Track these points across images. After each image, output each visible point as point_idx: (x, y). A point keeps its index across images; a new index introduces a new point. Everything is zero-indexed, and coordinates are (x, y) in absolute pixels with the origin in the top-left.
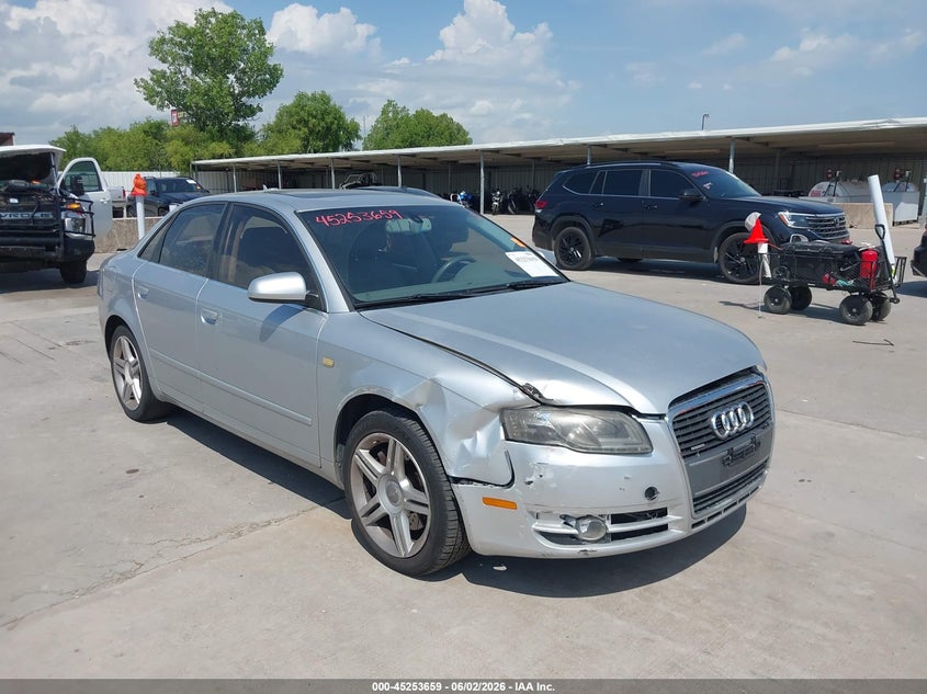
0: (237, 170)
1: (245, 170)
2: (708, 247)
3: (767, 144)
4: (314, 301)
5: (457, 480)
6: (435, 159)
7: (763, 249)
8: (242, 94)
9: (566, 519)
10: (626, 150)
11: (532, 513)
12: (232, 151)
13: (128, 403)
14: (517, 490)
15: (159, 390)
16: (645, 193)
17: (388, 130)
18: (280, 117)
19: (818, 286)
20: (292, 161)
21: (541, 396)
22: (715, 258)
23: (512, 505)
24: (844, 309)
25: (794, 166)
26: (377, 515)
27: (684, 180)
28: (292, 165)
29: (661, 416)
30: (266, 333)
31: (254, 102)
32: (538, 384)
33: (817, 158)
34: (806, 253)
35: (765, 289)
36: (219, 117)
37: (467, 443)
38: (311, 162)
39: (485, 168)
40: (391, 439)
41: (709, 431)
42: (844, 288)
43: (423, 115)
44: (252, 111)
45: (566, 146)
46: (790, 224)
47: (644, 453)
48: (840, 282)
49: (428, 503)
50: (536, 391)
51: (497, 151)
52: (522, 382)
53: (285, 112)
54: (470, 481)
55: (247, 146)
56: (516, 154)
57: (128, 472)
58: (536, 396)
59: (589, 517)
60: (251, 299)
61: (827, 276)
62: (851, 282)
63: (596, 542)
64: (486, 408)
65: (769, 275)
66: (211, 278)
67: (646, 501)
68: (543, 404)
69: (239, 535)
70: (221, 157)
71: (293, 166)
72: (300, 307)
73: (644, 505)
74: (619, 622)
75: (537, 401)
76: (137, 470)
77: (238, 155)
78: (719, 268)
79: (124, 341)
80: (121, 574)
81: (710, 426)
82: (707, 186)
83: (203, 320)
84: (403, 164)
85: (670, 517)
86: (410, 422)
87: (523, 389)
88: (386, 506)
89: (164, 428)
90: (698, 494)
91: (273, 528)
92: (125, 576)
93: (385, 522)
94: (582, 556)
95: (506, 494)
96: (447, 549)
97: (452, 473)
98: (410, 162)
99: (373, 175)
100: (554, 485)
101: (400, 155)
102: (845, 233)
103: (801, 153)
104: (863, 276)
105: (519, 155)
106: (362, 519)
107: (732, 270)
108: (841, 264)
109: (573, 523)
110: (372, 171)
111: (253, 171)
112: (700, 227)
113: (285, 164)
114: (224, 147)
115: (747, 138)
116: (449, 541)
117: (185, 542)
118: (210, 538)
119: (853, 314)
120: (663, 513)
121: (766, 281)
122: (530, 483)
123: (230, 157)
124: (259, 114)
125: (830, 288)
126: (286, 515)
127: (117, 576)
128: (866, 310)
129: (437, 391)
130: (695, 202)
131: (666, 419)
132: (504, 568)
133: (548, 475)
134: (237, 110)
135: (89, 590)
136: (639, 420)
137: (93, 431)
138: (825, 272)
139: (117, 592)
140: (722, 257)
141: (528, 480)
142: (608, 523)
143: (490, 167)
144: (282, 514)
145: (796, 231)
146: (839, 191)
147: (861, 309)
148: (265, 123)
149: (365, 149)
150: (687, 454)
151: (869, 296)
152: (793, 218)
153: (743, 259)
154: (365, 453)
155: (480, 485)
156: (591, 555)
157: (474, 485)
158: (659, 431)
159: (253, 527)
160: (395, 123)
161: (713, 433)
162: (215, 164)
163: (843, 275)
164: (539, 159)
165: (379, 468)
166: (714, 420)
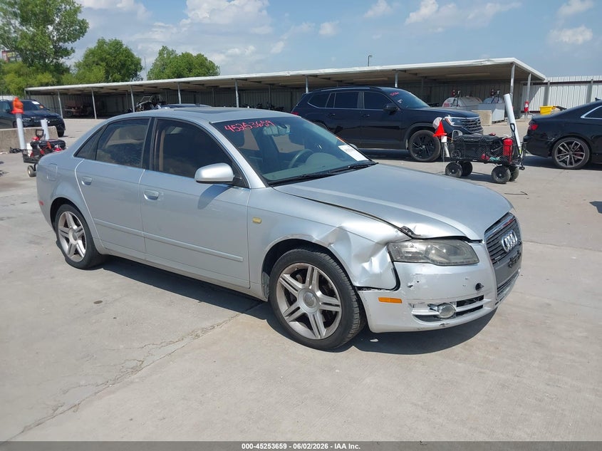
0: (61, 94)
1: (66, 94)
2: (402, 140)
3: (416, 74)
4: (239, 181)
5: (360, 288)
6: (203, 85)
7: (444, 139)
8: (59, 40)
9: (431, 306)
10: (329, 79)
11: (410, 304)
12: (55, 80)
13: (73, 258)
14: (402, 292)
15: (103, 246)
16: (361, 106)
17: (164, 66)
18: (87, 56)
19: (479, 161)
20: (102, 88)
21: (413, 233)
22: (407, 146)
23: (399, 301)
24: (495, 176)
25: (431, 87)
26: (297, 314)
27: (385, 98)
28: (101, 90)
29: (480, 241)
30: (202, 204)
31: (68, 45)
32: (410, 226)
33: (444, 83)
34: (471, 142)
35: (445, 164)
36: (43, 57)
37: (366, 265)
38: (115, 88)
39: (238, 90)
40: (310, 267)
41: (501, 248)
42: (495, 162)
43: (186, 56)
44: (66, 53)
45: (292, 76)
46: (452, 124)
47: (475, 263)
48: (492, 158)
49: (340, 304)
50: (410, 230)
51: (246, 79)
52: (400, 225)
53: (91, 53)
54: (369, 288)
55: (64, 77)
56: (258, 81)
57: (96, 303)
58: (410, 233)
59: (444, 304)
60: (197, 181)
61: (484, 155)
62: (498, 158)
63: (448, 318)
64: (377, 243)
65: (448, 156)
66: (147, 168)
67: (476, 292)
68: (413, 238)
69: (198, 336)
70: (47, 85)
71: (103, 91)
72: (226, 186)
73: (475, 294)
74: (460, 365)
75: (410, 236)
76: (101, 302)
77: (59, 83)
78: (410, 153)
79: (69, 215)
80: (132, 368)
81: (501, 246)
82: (400, 101)
83: (146, 198)
84: (182, 88)
85: (485, 300)
86: (323, 255)
87: (401, 230)
88: (304, 308)
89: (102, 273)
90: (499, 285)
91: (217, 329)
92: (135, 370)
93: (304, 319)
94: (442, 327)
95: (395, 294)
96: (352, 331)
97: (357, 284)
98: (186, 87)
99: (160, 97)
100: (426, 287)
101: (179, 83)
102: (481, 128)
103: (435, 80)
104: (505, 154)
105: (260, 82)
106: (286, 318)
107: (418, 153)
108: (491, 147)
109: (436, 308)
110: (158, 94)
111: (71, 95)
112: (397, 128)
113: (97, 90)
114: (47, 77)
115: (405, 71)
116: (354, 326)
117: (163, 344)
118: (179, 340)
119: (499, 177)
120: (481, 298)
121: (447, 159)
122: (411, 286)
123: (54, 85)
124: (73, 54)
125: (486, 162)
126: (222, 321)
127: (130, 370)
128: (507, 175)
129: (343, 234)
130: (393, 112)
131: (483, 242)
132: (376, 340)
133: (423, 281)
134: (56, 53)
135: (115, 381)
136: (470, 244)
137: (52, 278)
138: (482, 153)
139: (137, 380)
140: (411, 146)
141: (409, 284)
142: (455, 306)
143: (242, 90)
144: (220, 321)
145: (455, 128)
146: (460, 103)
147: (504, 174)
148: (77, 61)
149: (149, 79)
150: (494, 262)
151: (507, 166)
152: (453, 120)
153: (424, 147)
154: (288, 277)
155: (376, 291)
156: (447, 326)
157: (372, 291)
158: (481, 250)
159: (205, 330)
160: (169, 61)
161: (503, 249)
162: (44, 91)
163: (493, 154)
164: (273, 84)
165: (299, 285)
166: (502, 242)
